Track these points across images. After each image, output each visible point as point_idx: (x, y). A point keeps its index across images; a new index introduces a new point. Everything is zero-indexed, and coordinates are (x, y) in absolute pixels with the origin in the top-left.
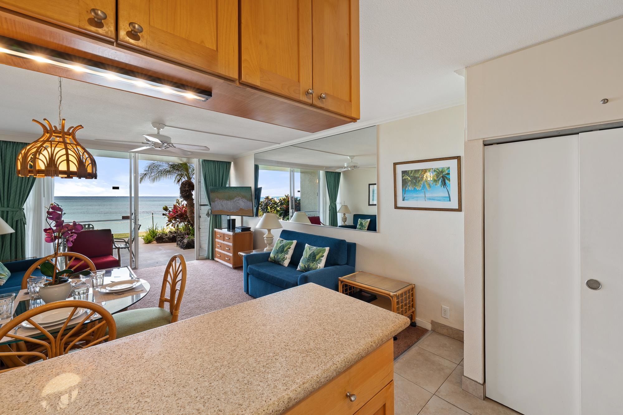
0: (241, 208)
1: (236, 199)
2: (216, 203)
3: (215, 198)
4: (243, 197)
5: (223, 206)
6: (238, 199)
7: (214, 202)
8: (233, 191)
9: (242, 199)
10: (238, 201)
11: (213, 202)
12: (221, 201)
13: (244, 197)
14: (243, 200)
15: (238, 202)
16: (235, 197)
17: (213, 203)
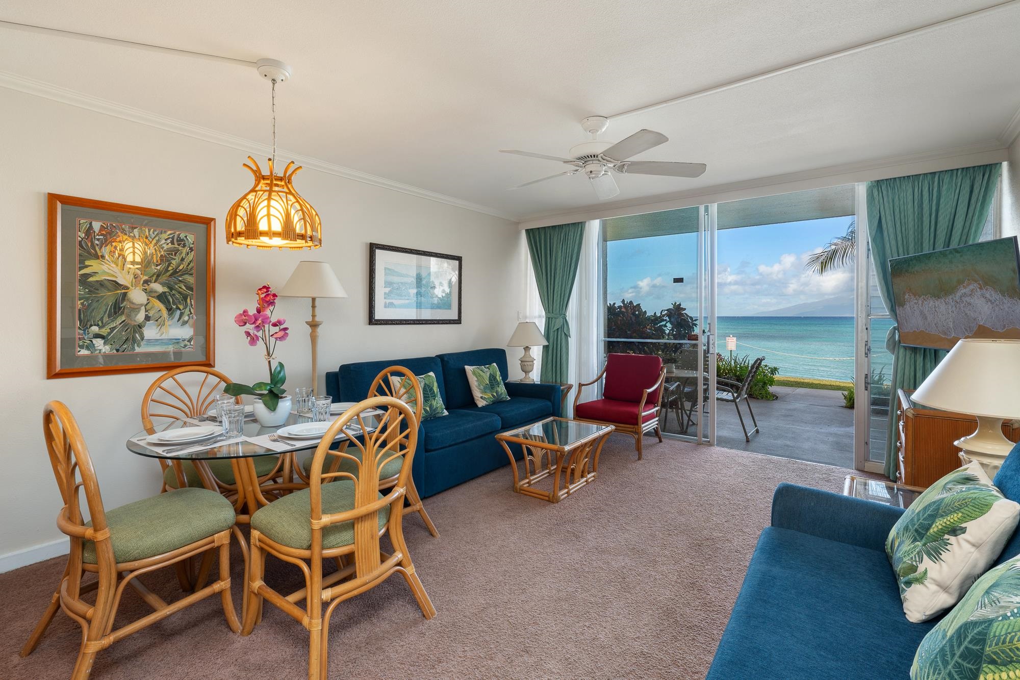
0: (981, 324)
1: (963, 291)
2: (907, 307)
3: (904, 294)
4: (986, 284)
5: (926, 318)
6: (967, 291)
7: (903, 307)
8: (951, 262)
9: (981, 288)
10: (968, 299)
11: (899, 306)
12: (920, 302)
13: (988, 281)
14: (988, 296)
15: (970, 304)
16: (960, 282)
17: (901, 308)
